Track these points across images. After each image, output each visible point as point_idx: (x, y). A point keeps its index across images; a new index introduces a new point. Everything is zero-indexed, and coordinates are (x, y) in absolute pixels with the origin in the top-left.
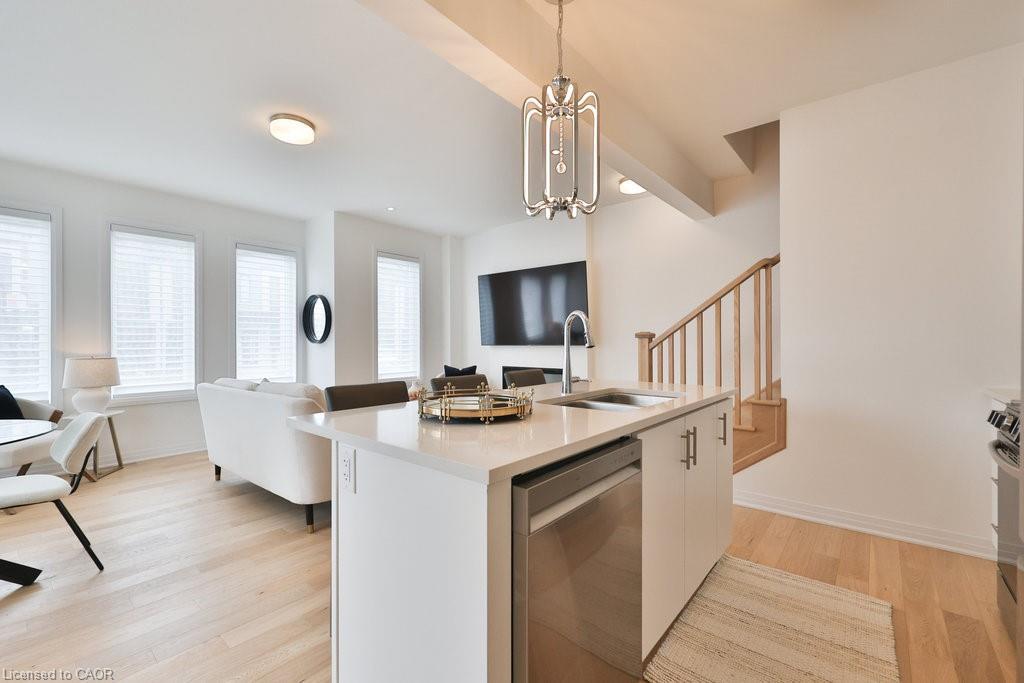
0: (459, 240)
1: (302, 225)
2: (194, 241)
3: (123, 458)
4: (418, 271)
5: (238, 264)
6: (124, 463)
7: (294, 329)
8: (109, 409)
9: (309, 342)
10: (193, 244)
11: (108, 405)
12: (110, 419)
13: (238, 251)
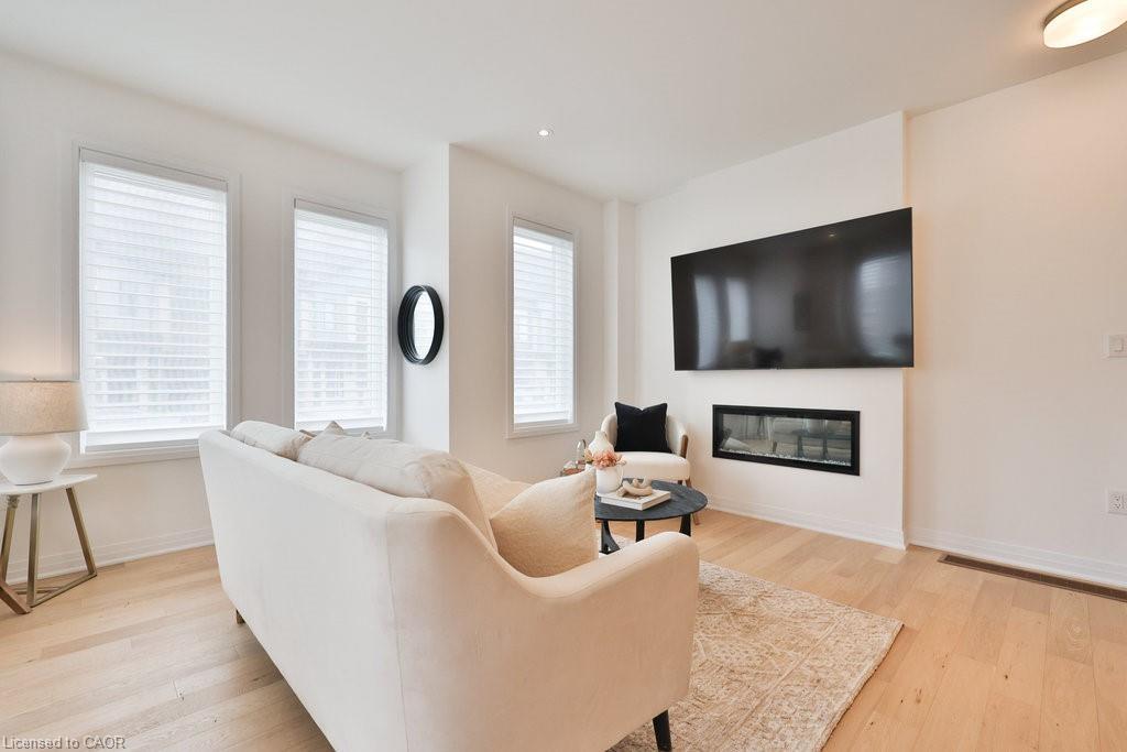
0: (631, 207)
1: (397, 175)
2: (226, 190)
3: (94, 555)
4: (571, 253)
5: (299, 234)
6: (97, 564)
7: (385, 341)
8: (67, 471)
9: (405, 360)
10: (224, 195)
11: (65, 465)
12: (70, 491)
13: (298, 212)
